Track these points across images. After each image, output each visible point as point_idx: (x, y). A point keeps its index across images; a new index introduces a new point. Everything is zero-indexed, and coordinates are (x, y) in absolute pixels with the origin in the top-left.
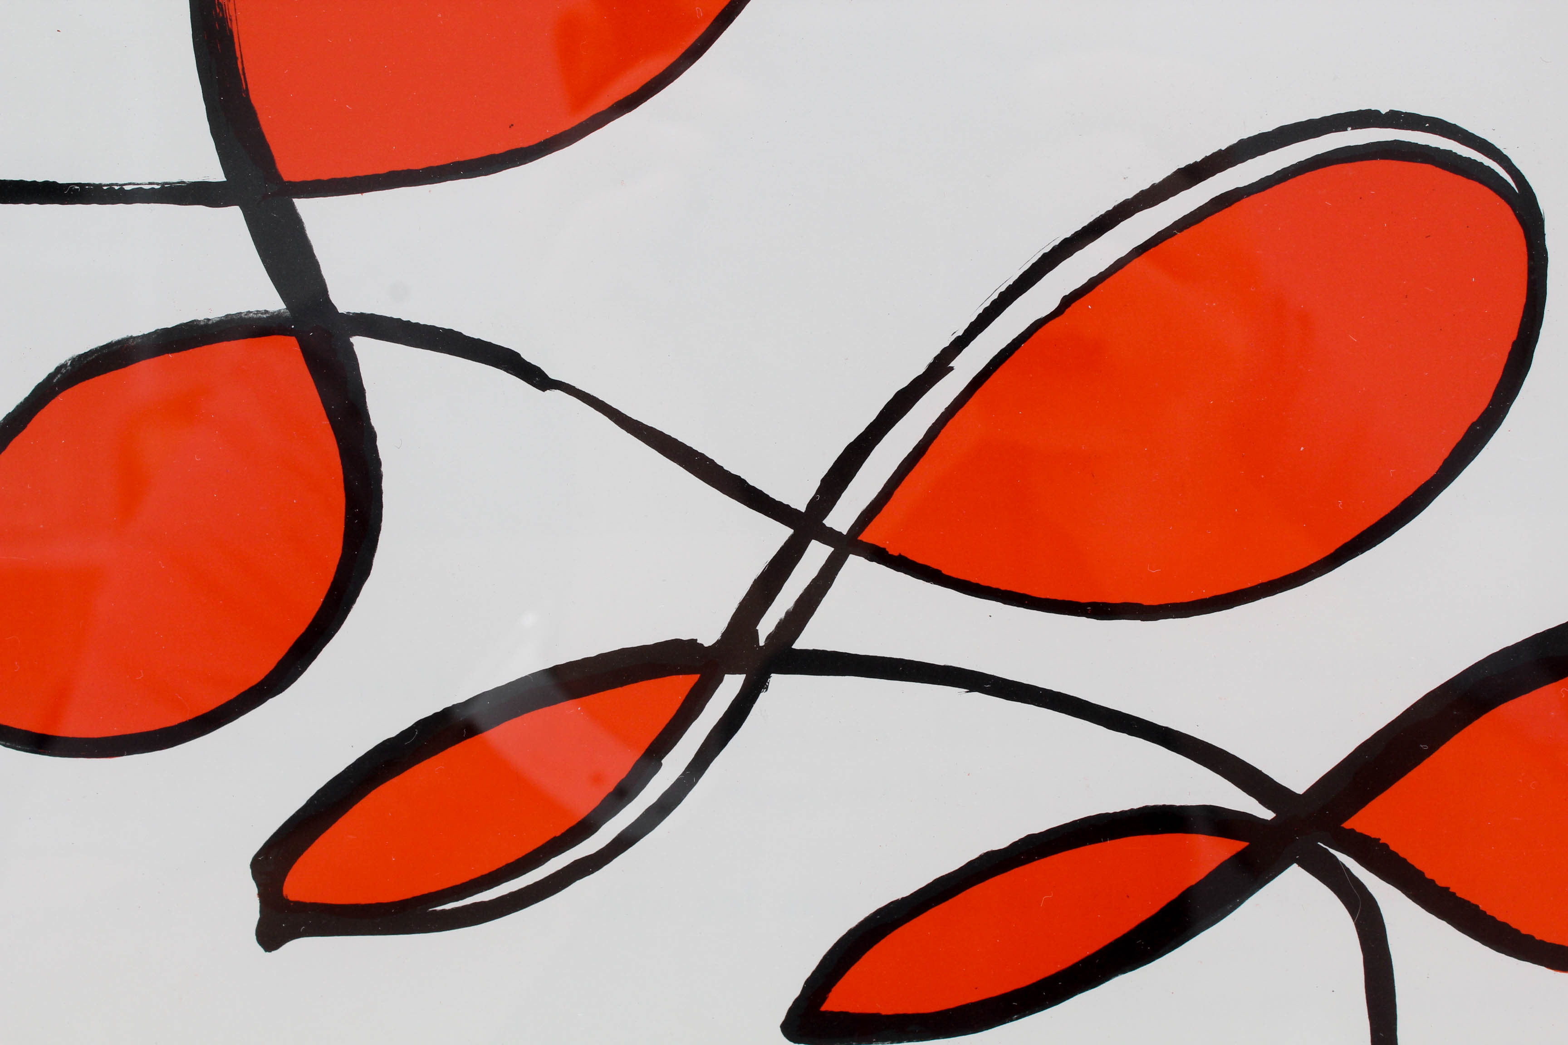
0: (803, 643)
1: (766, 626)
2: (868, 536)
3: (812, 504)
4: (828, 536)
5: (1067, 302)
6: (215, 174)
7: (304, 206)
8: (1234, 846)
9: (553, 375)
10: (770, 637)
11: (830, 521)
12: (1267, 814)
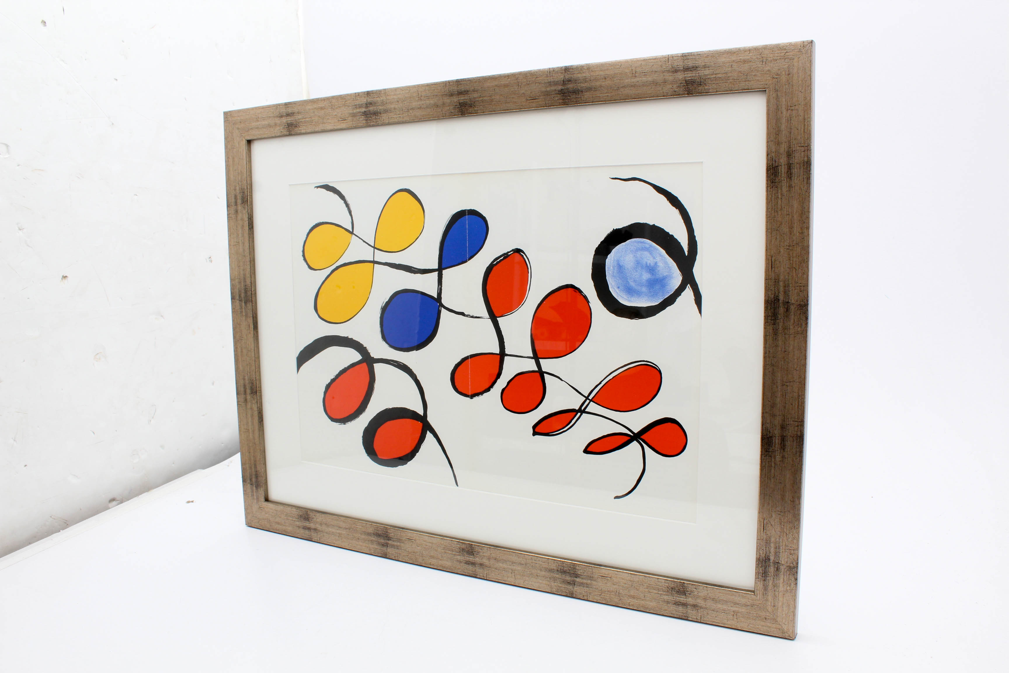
0: (586, 410)
1: (583, 408)
2: (593, 400)
3: (588, 396)
4: (589, 399)
5: (613, 377)
6: (532, 356)
7: (540, 360)
8: (629, 438)
9: (563, 380)
10: (583, 410)
11: (589, 398)
12: (632, 435)
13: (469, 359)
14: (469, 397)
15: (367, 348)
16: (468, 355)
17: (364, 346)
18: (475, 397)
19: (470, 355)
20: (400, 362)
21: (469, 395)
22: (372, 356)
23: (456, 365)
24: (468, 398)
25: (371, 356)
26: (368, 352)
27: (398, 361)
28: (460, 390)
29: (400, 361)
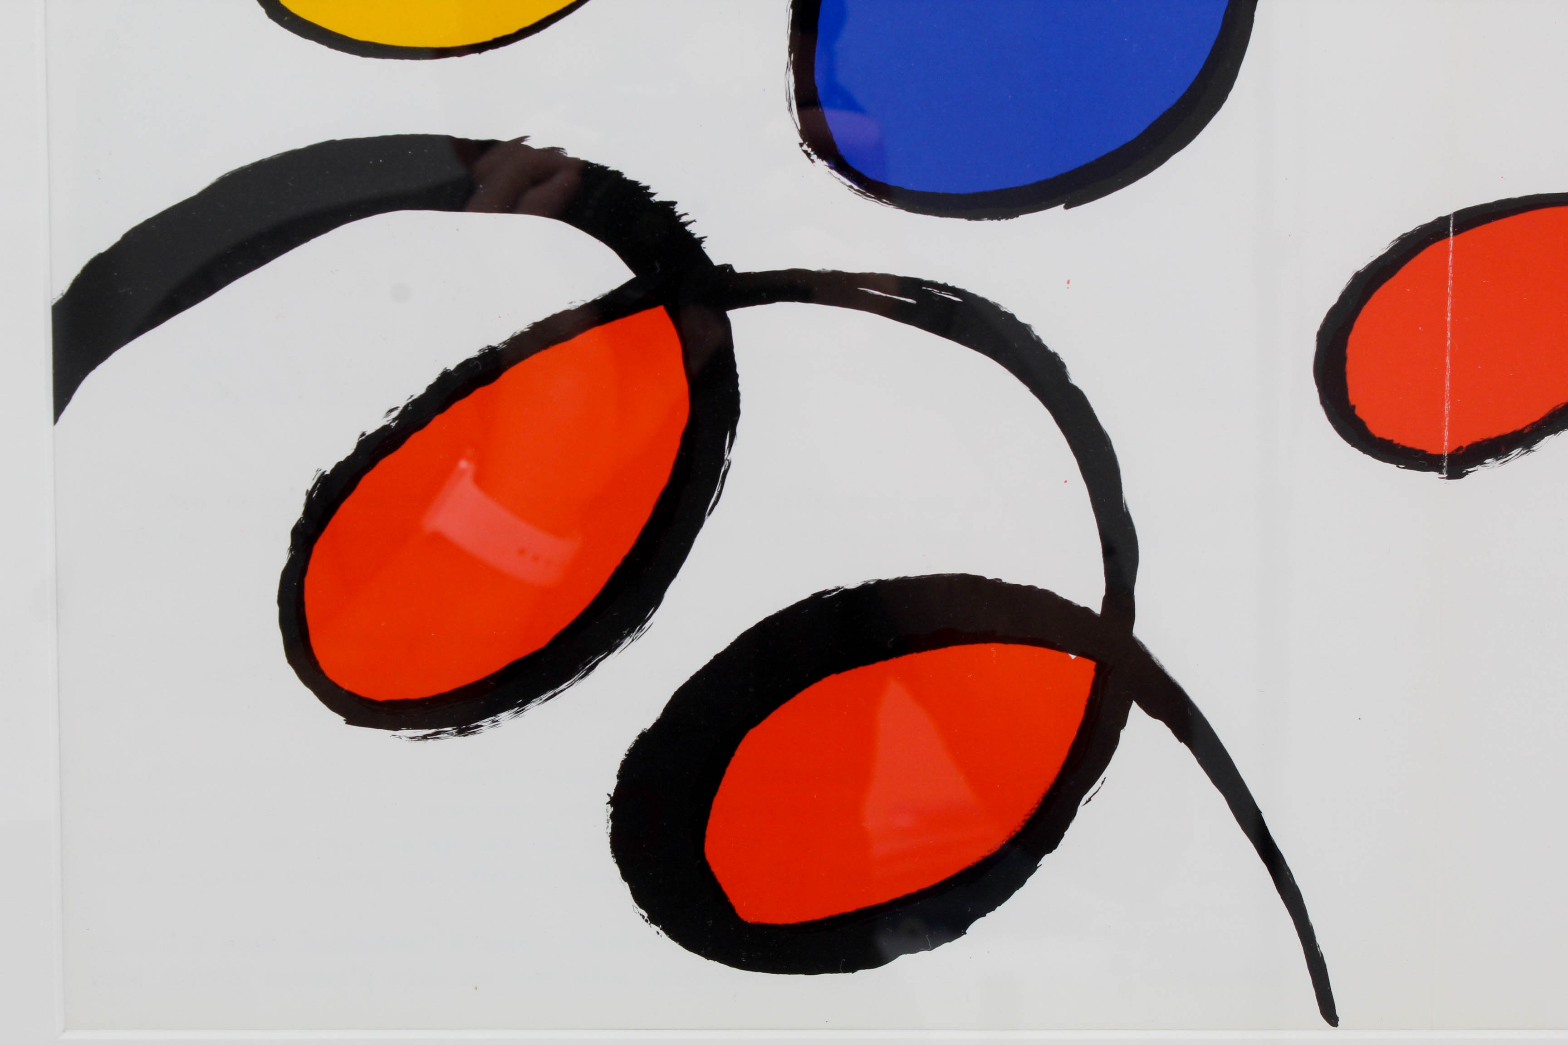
13: (1448, 236)
14: (1439, 470)
15: (679, 210)
16: (1444, 214)
17: (656, 199)
18: (1481, 463)
19: (1457, 214)
20: (944, 287)
21: (1440, 457)
22: (717, 261)
23: (1358, 277)
24: (1434, 475)
25: (711, 263)
26: (690, 235)
27: (926, 277)
28: (1378, 429)
29: (941, 281)
